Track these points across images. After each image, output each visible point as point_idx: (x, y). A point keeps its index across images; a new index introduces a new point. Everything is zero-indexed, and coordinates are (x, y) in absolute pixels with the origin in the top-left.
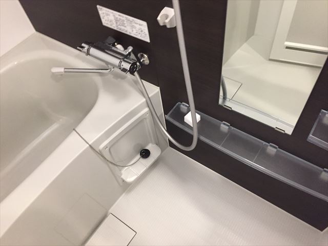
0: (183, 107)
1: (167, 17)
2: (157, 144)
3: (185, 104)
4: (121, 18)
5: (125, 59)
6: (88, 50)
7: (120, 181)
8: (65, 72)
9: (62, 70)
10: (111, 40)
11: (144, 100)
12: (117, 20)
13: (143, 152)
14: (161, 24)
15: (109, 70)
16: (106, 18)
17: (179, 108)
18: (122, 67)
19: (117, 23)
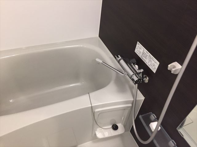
0: (153, 117)
1: (174, 67)
2: (124, 126)
3: (154, 115)
4: (147, 53)
5: (136, 75)
6: (120, 60)
7: (94, 134)
8: (102, 63)
9: (101, 62)
10: (134, 60)
11: (132, 99)
12: (143, 53)
13: (114, 126)
14: (169, 69)
15: (124, 75)
16: (138, 49)
17: (150, 115)
18: (132, 77)
19: (142, 54)
